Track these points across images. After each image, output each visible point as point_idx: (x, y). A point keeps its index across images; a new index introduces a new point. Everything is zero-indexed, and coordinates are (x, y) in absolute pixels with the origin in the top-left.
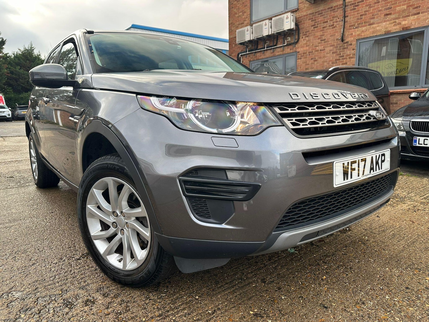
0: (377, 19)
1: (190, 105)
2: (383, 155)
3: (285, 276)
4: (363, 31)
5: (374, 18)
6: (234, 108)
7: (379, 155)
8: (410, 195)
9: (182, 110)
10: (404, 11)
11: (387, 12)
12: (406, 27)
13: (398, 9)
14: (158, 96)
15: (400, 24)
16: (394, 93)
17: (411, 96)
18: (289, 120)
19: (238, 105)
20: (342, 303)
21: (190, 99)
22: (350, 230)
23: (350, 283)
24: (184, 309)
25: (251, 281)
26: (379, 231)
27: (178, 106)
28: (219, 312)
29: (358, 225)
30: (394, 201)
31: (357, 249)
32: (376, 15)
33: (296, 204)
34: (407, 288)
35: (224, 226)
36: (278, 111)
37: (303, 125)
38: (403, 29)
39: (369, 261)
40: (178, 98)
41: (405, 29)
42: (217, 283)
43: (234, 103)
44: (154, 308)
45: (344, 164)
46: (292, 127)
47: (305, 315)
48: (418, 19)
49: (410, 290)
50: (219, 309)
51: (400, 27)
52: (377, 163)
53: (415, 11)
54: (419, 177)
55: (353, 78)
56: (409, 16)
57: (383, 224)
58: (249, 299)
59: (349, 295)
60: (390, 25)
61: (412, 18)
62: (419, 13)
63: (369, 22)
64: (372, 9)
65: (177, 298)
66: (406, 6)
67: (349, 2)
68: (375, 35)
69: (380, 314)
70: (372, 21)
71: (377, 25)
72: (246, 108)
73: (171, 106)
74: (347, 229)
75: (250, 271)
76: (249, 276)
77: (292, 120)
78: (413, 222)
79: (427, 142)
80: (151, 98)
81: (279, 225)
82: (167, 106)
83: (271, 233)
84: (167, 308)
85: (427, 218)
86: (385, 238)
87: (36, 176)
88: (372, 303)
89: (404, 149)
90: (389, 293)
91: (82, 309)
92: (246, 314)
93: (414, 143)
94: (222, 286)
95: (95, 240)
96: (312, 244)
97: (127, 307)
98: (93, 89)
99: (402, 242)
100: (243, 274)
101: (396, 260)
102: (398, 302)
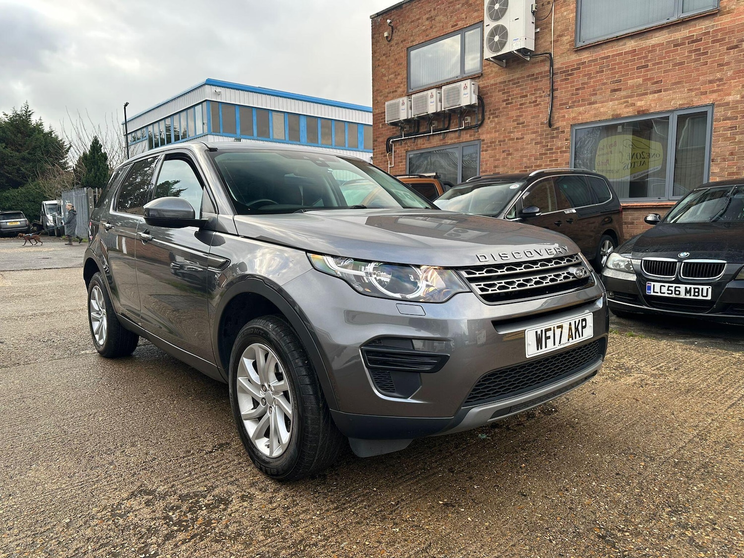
0: (601, 97)
1: (370, 267)
2: (584, 320)
3: (476, 465)
4: (580, 113)
5: (596, 94)
6: (417, 270)
7: (579, 320)
8: (639, 364)
9: (361, 273)
10: (639, 86)
11: (615, 86)
12: (643, 111)
13: (630, 82)
14: (333, 256)
15: (633, 105)
16: (629, 207)
17: (648, 219)
18: (477, 285)
19: (421, 268)
20: (543, 490)
21: (370, 262)
22: (556, 411)
23: (552, 471)
24: (362, 501)
25: (436, 470)
26: (593, 412)
27: (356, 268)
28: (403, 503)
29: (566, 404)
30: (617, 373)
31: (564, 433)
32: (598, 90)
33: (485, 376)
34: (617, 474)
35: (409, 400)
36: (465, 275)
37: (492, 290)
38: (639, 112)
39: (577, 446)
40: (355, 260)
41: (641, 113)
42: (395, 474)
43: (418, 266)
44: (327, 501)
45: (536, 332)
46: (480, 293)
47: (501, 503)
48: (660, 99)
50: (403, 500)
51: (635, 110)
52: (577, 329)
53: (655, 87)
54: (657, 338)
55: (565, 186)
56: (646, 94)
57: (598, 403)
58: (437, 489)
59: (550, 483)
60: (619, 106)
61: (651, 97)
62: (660, 91)
63: (588, 100)
64: (592, 80)
65: (351, 491)
66: (641, 79)
67: (559, 69)
68: (599, 119)
69: (584, 499)
70: (593, 99)
71: (600, 105)
72: (429, 271)
73: (345, 267)
74: (553, 410)
75: (433, 461)
76: (434, 465)
77: (480, 285)
78: (637, 400)
79: (664, 290)
80: (325, 257)
81: (468, 399)
82: (342, 267)
83: (460, 408)
84: (343, 501)
85: (655, 395)
86: (600, 420)
87: (100, 339)
88: (576, 490)
89: (635, 299)
90: (597, 479)
91: (241, 505)
92: (435, 505)
93: (647, 291)
94: (402, 477)
95: (246, 420)
96: (508, 429)
97: (294, 501)
98: (238, 235)
99: (619, 424)
100: (426, 463)
101: (609, 445)
102: (606, 488)
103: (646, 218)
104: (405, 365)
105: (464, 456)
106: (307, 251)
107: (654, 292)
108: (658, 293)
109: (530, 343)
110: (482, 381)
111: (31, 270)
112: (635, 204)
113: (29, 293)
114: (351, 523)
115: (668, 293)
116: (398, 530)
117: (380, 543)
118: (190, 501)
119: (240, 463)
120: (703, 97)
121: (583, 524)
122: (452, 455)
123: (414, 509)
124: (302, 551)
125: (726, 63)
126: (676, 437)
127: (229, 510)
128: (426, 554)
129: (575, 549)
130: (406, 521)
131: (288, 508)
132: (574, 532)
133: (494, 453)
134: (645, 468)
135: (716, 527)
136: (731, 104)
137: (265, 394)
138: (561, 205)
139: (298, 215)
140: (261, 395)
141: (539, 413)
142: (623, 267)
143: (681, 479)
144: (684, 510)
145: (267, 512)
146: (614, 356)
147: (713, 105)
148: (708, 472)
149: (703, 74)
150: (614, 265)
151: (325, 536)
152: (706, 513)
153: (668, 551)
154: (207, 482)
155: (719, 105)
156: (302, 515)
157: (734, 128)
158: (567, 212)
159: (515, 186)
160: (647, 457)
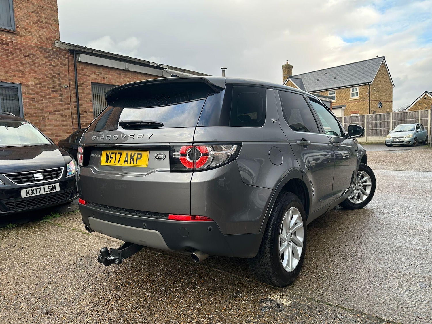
120: (14, 78)
125: (24, 63)
136: (30, 86)
147: (20, 84)
149: (14, 65)
155: (24, 85)
157: (34, 99)
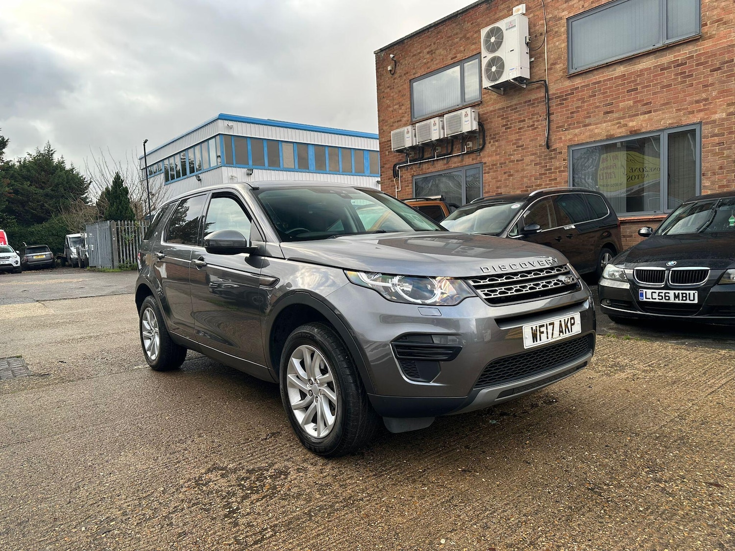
0: (595, 119)
1: (396, 280)
2: (573, 318)
3: (488, 443)
4: (576, 135)
5: (590, 117)
6: (433, 281)
7: (568, 319)
8: (633, 362)
9: (389, 285)
10: (630, 108)
11: (608, 109)
12: (636, 131)
13: (621, 105)
14: (365, 272)
15: (626, 125)
16: (627, 221)
17: (641, 232)
18: (481, 291)
19: (436, 279)
20: (543, 459)
21: (396, 275)
22: (556, 402)
23: (552, 445)
24: (396, 470)
25: (454, 447)
26: (589, 401)
27: (384, 281)
28: (429, 471)
29: (566, 396)
30: (612, 370)
31: (562, 418)
32: (592, 112)
33: (492, 364)
34: (606, 446)
35: (432, 384)
36: (472, 283)
37: (494, 295)
38: (631, 132)
39: (573, 427)
40: (383, 274)
41: (634, 132)
42: (421, 450)
43: (434, 278)
44: (367, 471)
45: (532, 328)
46: (484, 297)
47: (510, 468)
48: (650, 119)
49: (609, 448)
50: (428, 468)
51: (627, 130)
52: (566, 326)
53: (645, 109)
54: (651, 340)
55: (564, 204)
56: (637, 115)
57: (594, 394)
58: (457, 460)
59: (550, 454)
60: (613, 127)
61: (641, 117)
62: (650, 112)
63: (583, 122)
64: (586, 104)
65: (386, 463)
66: (632, 101)
67: (554, 94)
68: (594, 140)
69: (577, 464)
70: (587, 121)
71: (594, 126)
72: (443, 281)
74: (554, 400)
75: (452, 441)
76: (452, 444)
77: (485, 291)
78: (628, 391)
79: (655, 296)
80: (358, 273)
81: (478, 382)
82: (373, 280)
83: (472, 389)
84: (379, 470)
85: (645, 386)
86: (594, 407)
87: (152, 355)
88: (571, 458)
89: (630, 306)
90: (589, 450)
91: (298, 475)
92: (455, 471)
93: (640, 298)
94: (426, 452)
95: (295, 409)
96: (515, 416)
97: (340, 471)
98: (285, 259)
99: (611, 410)
100: (446, 443)
101: (601, 425)
102: (596, 456)
103: (639, 231)
104: (427, 356)
105: (478, 437)
106: (344, 269)
107: (646, 298)
108: (650, 299)
109: (527, 337)
110: (489, 368)
111: (69, 299)
112: (633, 218)
113: (72, 320)
114: (388, 485)
115: (659, 299)
116: (426, 488)
117: (413, 497)
118: (256, 474)
119: (291, 446)
120: (691, 116)
121: (576, 480)
122: (467, 436)
123: (438, 474)
124: (352, 504)
125: (710, 84)
126: (659, 418)
127: (289, 478)
128: (450, 504)
129: (569, 498)
130: (433, 482)
131: (336, 476)
132: (568, 487)
133: (503, 434)
134: (631, 441)
135: (685, 480)
136: (717, 122)
137: (311, 387)
138: (561, 221)
139: (331, 241)
140: (308, 387)
141: (542, 403)
142: (618, 276)
143: (660, 448)
144: (660, 470)
145: (319, 479)
146: (610, 356)
147: (700, 123)
148: (684, 443)
149: (689, 95)
150: (609, 275)
151: (368, 493)
152: (677, 471)
153: (643, 497)
154: (267, 460)
155: (707, 123)
156: (349, 481)
157: (722, 144)
158: (567, 228)
159: (516, 206)
160: (633, 433)
